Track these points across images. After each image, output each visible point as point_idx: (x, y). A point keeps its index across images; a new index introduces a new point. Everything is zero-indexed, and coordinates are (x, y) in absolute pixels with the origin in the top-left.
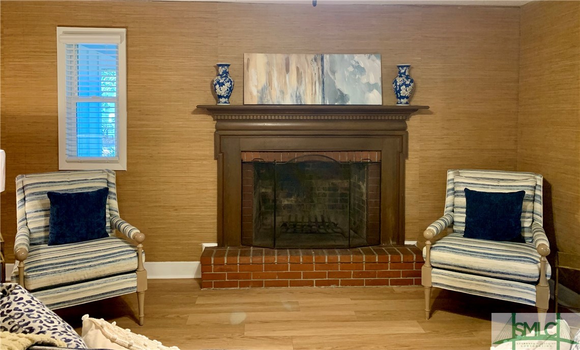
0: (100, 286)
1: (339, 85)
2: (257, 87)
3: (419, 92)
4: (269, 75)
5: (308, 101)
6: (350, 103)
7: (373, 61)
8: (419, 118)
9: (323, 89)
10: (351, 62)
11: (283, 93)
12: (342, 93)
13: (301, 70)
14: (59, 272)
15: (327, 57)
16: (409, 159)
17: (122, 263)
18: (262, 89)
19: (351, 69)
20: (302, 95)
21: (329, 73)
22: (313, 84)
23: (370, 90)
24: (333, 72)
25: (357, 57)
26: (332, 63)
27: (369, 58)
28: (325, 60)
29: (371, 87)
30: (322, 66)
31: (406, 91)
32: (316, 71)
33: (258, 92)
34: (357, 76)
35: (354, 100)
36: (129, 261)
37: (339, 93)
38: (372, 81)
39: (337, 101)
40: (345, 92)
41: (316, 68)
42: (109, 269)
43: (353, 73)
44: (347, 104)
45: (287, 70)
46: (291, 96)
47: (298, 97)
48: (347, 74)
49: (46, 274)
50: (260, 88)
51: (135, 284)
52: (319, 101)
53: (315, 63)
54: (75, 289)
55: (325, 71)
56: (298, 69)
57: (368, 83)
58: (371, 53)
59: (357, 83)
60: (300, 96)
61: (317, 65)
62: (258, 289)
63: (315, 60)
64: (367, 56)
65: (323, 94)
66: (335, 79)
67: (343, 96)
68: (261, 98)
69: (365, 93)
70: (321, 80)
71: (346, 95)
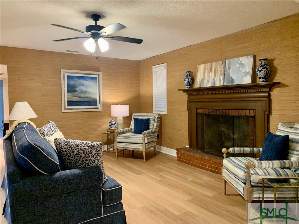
0: (132, 145)
1: (231, 75)
2: (199, 79)
3: (279, 73)
4: (204, 73)
5: (217, 84)
6: (235, 84)
7: (249, 59)
8: (279, 90)
9: (224, 78)
10: (238, 61)
11: (208, 81)
12: (232, 79)
13: (216, 70)
14: (123, 138)
15: (227, 61)
16: (273, 115)
17: (138, 140)
18: (201, 80)
19: (238, 65)
20: (215, 82)
21: (228, 69)
22: (220, 75)
23: (246, 76)
24: (229, 68)
25: (241, 59)
26: (229, 63)
27: (247, 58)
28: (226, 63)
29: (246, 74)
30: (225, 66)
31: (260, 74)
32: (222, 69)
33: (200, 82)
34: (241, 69)
35: (237, 82)
36: (140, 140)
37: (231, 79)
38: (247, 71)
39: (229, 83)
40: (234, 78)
41: (222, 67)
42: (134, 141)
43: (239, 68)
44: (234, 84)
45: (211, 70)
46: (211, 82)
47: (214, 83)
48: (235, 68)
49: (120, 138)
50: (200, 80)
51: (141, 148)
52: (222, 84)
53: (222, 65)
54: (126, 144)
55: (226, 68)
56: (215, 69)
57: (245, 72)
58: (248, 55)
59: (239, 73)
60: (214, 82)
61: (223, 66)
62: (192, 167)
63: (222, 63)
64: (246, 57)
65: (224, 80)
66: (230, 71)
67: (232, 80)
68: (200, 85)
69: (243, 78)
70: (224, 73)
71: (234, 79)
